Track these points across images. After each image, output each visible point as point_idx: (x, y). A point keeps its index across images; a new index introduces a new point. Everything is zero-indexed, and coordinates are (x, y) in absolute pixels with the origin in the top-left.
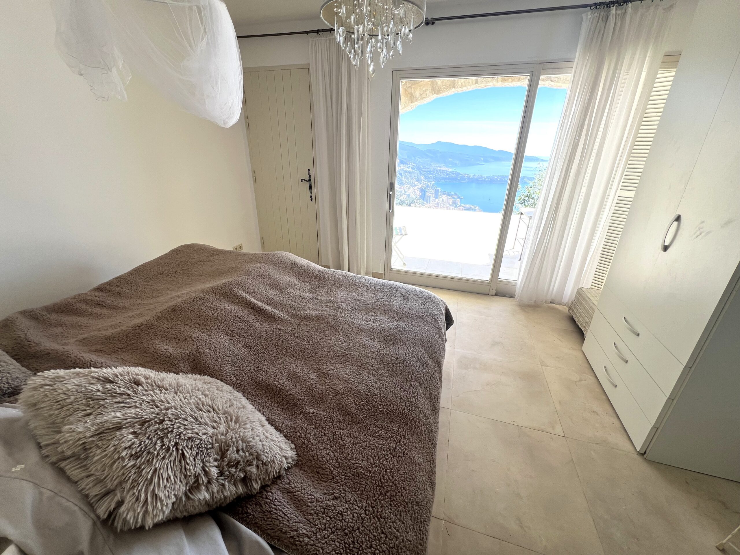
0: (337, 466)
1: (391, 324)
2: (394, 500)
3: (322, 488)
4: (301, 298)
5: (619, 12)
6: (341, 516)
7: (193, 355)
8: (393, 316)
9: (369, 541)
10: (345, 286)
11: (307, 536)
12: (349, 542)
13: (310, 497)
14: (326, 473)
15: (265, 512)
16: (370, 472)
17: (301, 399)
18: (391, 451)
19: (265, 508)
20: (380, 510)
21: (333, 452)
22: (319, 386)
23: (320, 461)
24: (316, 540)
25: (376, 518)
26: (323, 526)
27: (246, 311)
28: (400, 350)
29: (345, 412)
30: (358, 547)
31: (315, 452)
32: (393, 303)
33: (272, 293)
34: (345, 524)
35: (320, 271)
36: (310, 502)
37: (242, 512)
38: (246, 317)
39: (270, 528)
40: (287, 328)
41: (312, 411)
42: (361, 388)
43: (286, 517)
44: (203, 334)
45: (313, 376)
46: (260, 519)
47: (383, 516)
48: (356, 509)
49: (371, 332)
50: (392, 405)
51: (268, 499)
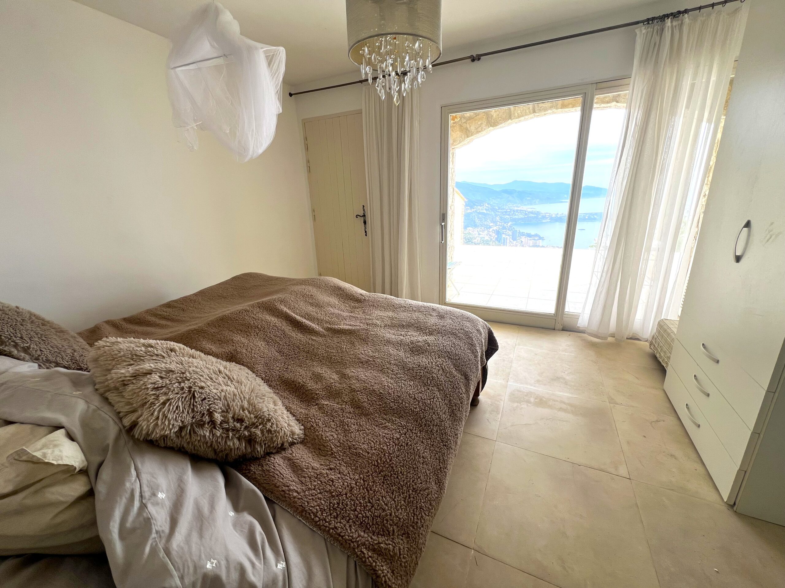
0: (338, 445)
1: (421, 338)
2: (388, 479)
3: (320, 460)
4: (338, 316)
5: (675, 23)
6: (331, 482)
7: (231, 354)
8: (424, 332)
9: (354, 505)
10: (383, 307)
11: (297, 492)
12: (334, 503)
13: (307, 464)
14: (326, 449)
15: (264, 471)
16: (368, 453)
17: (319, 394)
18: (394, 440)
19: (265, 468)
20: (370, 484)
21: (337, 435)
22: (337, 385)
23: (323, 440)
24: (304, 496)
25: (365, 489)
26: (313, 487)
27: (284, 323)
28: (424, 360)
29: (357, 405)
30: (342, 508)
31: (320, 433)
32: (428, 321)
33: (311, 310)
34: (334, 488)
35: (361, 295)
36: (306, 468)
37: (246, 469)
38: (283, 327)
39: (267, 482)
40: (320, 339)
41: (326, 403)
42: (376, 387)
43: (282, 476)
44: (244, 338)
45: (335, 377)
46: (259, 475)
47: (373, 489)
48: (347, 479)
49: (400, 344)
50: (404, 403)
51: (269, 461)
